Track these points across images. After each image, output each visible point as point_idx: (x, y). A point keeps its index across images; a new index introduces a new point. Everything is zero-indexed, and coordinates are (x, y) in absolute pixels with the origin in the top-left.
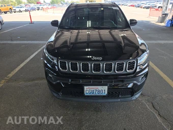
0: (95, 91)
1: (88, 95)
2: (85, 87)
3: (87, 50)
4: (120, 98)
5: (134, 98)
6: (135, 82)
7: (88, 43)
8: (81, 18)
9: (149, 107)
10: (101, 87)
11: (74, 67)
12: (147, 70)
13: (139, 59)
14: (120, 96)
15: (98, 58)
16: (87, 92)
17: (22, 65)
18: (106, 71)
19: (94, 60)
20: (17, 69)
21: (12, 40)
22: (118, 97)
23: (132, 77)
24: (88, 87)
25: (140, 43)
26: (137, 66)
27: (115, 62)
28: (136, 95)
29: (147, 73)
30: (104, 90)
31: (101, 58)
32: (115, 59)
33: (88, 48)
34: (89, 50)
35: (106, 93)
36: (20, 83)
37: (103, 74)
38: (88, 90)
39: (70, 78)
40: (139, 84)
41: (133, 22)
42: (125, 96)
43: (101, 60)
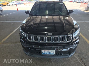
0: (48, 52)
1: (44, 54)
2: (42, 50)
3: (45, 28)
4: (63, 56)
5: (70, 56)
6: (71, 47)
7: (46, 24)
8: (42, 9)
9: (79, 60)
10: (51, 50)
11: (36, 39)
12: (78, 40)
13: (74, 34)
14: (62, 55)
15: (49, 34)
16: (43, 53)
17: (11, 34)
18: (54, 41)
19: (47, 35)
20: (8, 37)
21: (7, 20)
22: (61, 55)
23: (70, 45)
24: (43, 50)
25: (75, 24)
26: (72, 38)
27: (59, 36)
28: (71, 54)
29: (78, 42)
30: (53, 52)
31: (51, 34)
32: (60, 35)
33: (46, 27)
34: (47, 28)
35: (54, 53)
36: (9, 44)
37: (52, 43)
38: (44, 52)
39: (33, 45)
40: (74, 48)
41: (71, 11)
42: (65, 55)
43: (51, 35)
